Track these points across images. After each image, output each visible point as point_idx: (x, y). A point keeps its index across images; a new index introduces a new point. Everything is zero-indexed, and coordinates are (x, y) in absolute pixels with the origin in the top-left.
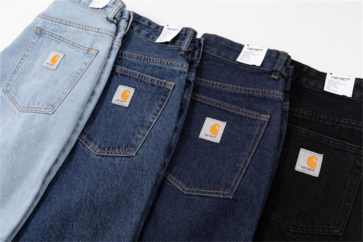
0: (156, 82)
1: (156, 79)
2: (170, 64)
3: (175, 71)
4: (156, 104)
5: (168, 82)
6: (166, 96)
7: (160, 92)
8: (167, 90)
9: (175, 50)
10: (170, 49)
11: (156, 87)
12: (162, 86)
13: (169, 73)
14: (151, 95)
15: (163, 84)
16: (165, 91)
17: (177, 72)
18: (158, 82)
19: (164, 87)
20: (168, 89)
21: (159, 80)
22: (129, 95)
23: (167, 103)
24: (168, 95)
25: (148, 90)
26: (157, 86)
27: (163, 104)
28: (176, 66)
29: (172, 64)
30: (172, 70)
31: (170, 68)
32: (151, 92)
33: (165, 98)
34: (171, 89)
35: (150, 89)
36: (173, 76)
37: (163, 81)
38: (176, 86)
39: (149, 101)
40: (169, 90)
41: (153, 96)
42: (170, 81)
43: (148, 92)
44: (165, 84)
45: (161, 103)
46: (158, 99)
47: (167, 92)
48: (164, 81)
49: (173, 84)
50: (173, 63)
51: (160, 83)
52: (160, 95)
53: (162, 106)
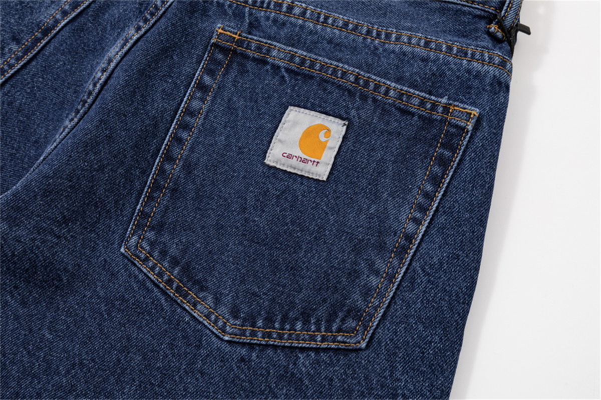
0: (416, 101)
1: (417, 92)
2: (457, 52)
3: (478, 75)
4: (419, 172)
5: (456, 103)
6: (454, 150)
7: (429, 136)
8: (453, 130)
9: (470, 13)
10: (449, 9)
11: (416, 118)
12: (437, 116)
13: (458, 77)
14: (400, 145)
15: (440, 109)
16: (447, 131)
17: (488, 80)
18: (422, 103)
19: (443, 121)
20: (457, 126)
21: (425, 98)
22: (327, 141)
23: (455, 172)
24: (458, 144)
25: (389, 128)
26: (420, 117)
27: (444, 173)
28: (484, 61)
29: (466, 54)
30: (469, 71)
31: (461, 64)
32: (399, 134)
33: (447, 153)
34: (470, 127)
35: (396, 124)
36: (470, 87)
37: (440, 100)
38: (485, 119)
39: (395, 162)
40: (463, 129)
41: (407, 148)
42: (462, 102)
43: (390, 133)
44: (446, 109)
45: (437, 169)
46: (426, 158)
47: (452, 135)
48: (444, 100)
49: (476, 112)
50: (470, 52)
51: (429, 106)
52: (431, 146)
53: (441, 182)
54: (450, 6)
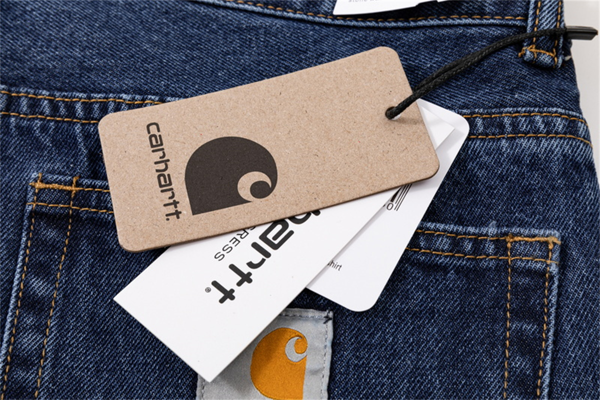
0: (444, 243)
1: (441, 226)
2: (485, 128)
3: (535, 163)
4: (491, 377)
5: (515, 230)
6: (538, 318)
7: (486, 302)
8: (524, 281)
9: (482, 37)
10: (442, 40)
11: (451, 275)
12: (488, 261)
13: (501, 178)
14: (440, 332)
15: (491, 248)
16: (515, 286)
17: (555, 168)
18: (456, 244)
19: (502, 268)
20: (529, 272)
21: (457, 233)
22: (304, 360)
23: (553, 359)
24: (543, 306)
25: (412, 304)
26: (458, 270)
27: (536, 368)
28: (537, 131)
29: (501, 126)
30: (517, 160)
31: (499, 149)
32: (432, 312)
33: (529, 327)
34: (554, 269)
35: (420, 295)
36: (528, 191)
37: (484, 230)
38: (572, 244)
39: (441, 368)
40: (542, 274)
41: (455, 335)
42: (522, 224)
43: (416, 315)
44: (500, 245)
45: (520, 363)
46: (493, 345)
47: (526, 289)
48: (492, 230)
49: (554, 237)
50: (507, 121)
51: (469, 246)
52: (495, 321)
53: (537, 386)
54: (444, 32)
